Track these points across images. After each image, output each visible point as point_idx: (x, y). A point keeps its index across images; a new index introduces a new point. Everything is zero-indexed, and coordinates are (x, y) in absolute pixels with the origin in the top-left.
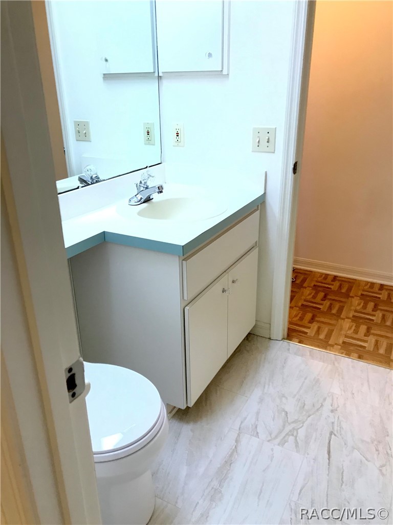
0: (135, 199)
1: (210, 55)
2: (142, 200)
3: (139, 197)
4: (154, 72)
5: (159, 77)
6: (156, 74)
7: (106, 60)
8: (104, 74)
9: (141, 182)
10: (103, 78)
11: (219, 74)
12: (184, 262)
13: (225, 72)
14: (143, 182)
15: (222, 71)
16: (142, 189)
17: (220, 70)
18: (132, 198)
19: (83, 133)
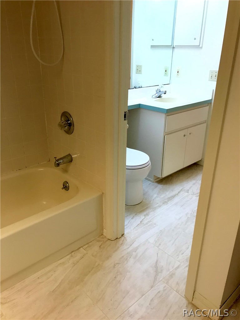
0: (155, 96)
1: (195, 39)
2: (157, 97)
3: (156, 95)
4: (172, 45)
5: (173, 48)
6: (172, 46)
7: (153, 40)
8: (151, 46)
9: (158, 89)
10: (151, 47)
11: (198, 47)
12: (167, 117)
13: (201, 46)
14: (159, 89)
15: (199, 45)
16: (158, 92)
17: (198, 45)
18: (154, 95)
19: (139, 71)
